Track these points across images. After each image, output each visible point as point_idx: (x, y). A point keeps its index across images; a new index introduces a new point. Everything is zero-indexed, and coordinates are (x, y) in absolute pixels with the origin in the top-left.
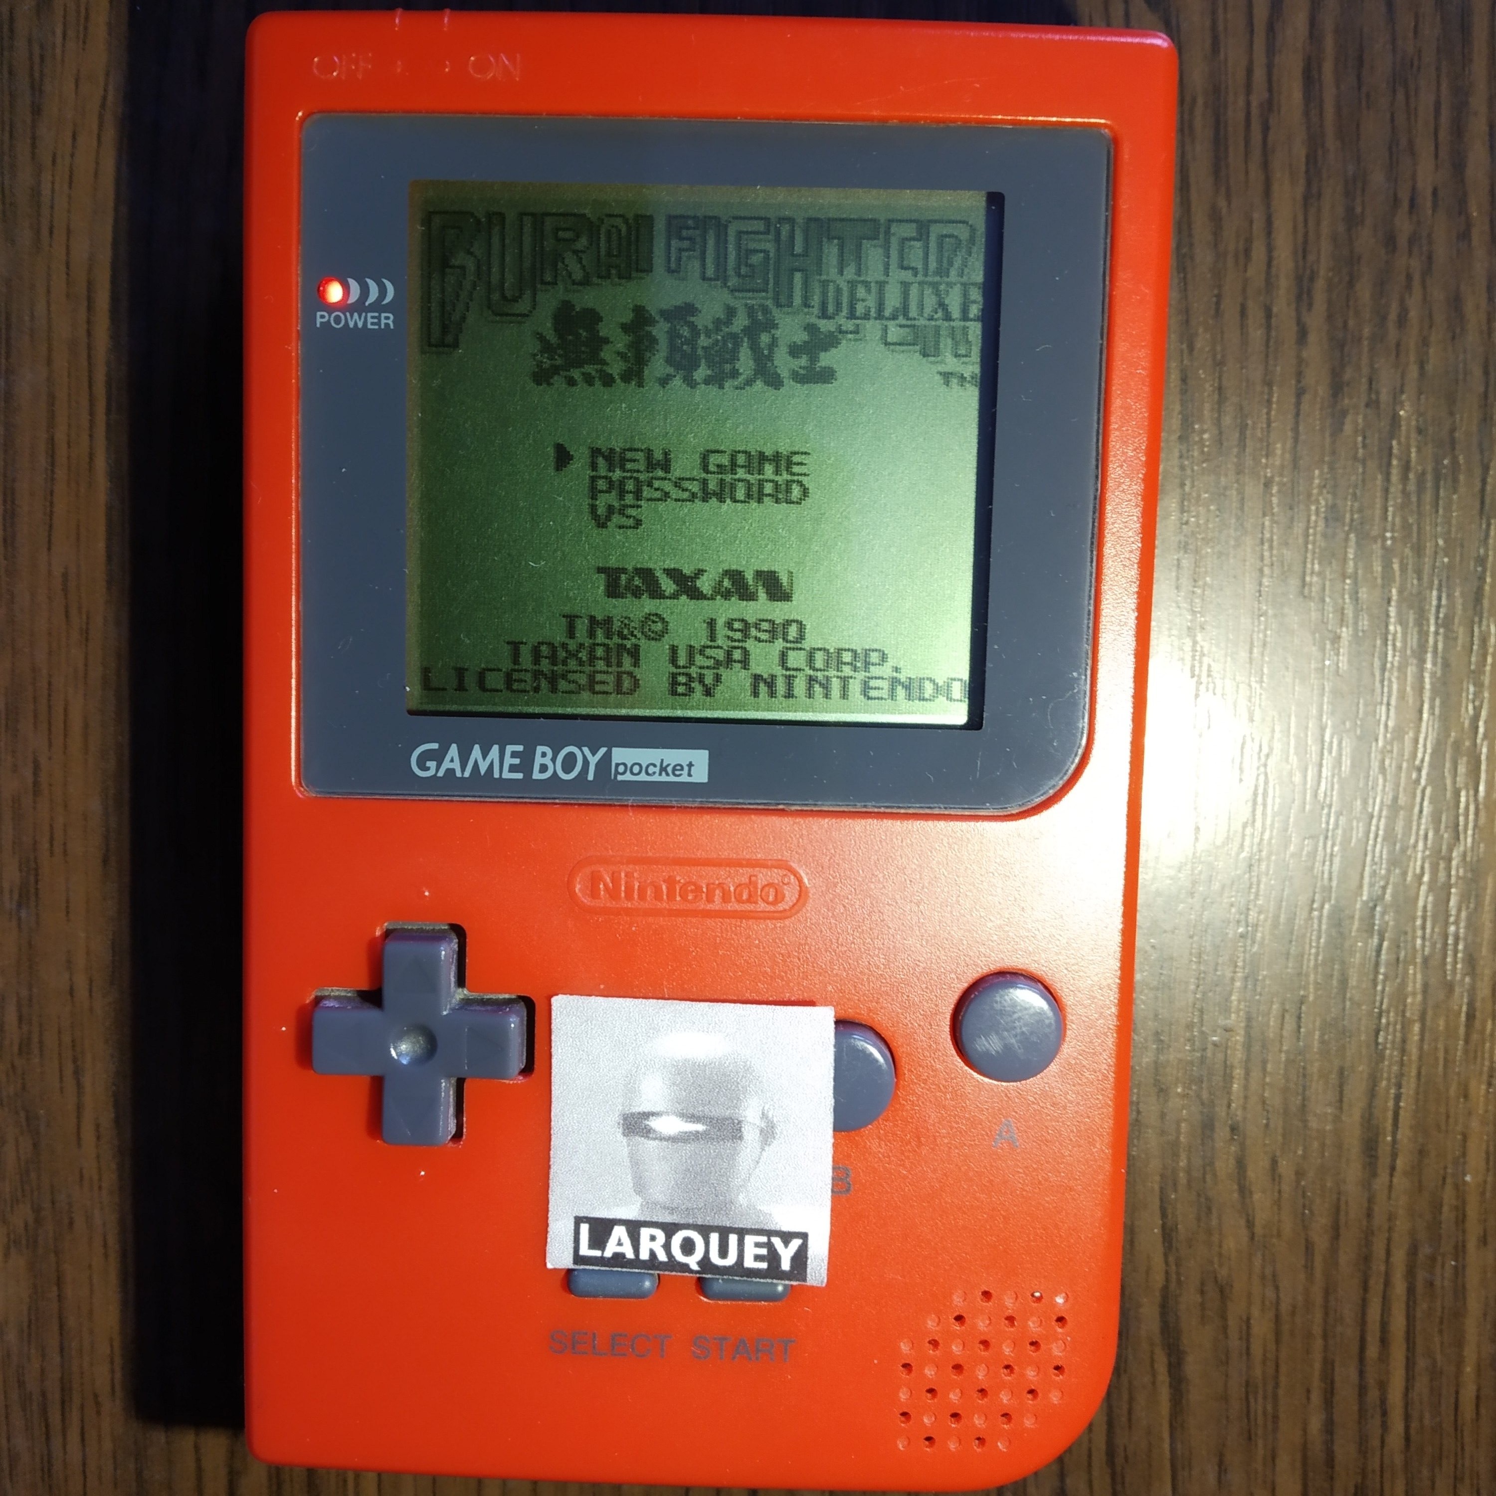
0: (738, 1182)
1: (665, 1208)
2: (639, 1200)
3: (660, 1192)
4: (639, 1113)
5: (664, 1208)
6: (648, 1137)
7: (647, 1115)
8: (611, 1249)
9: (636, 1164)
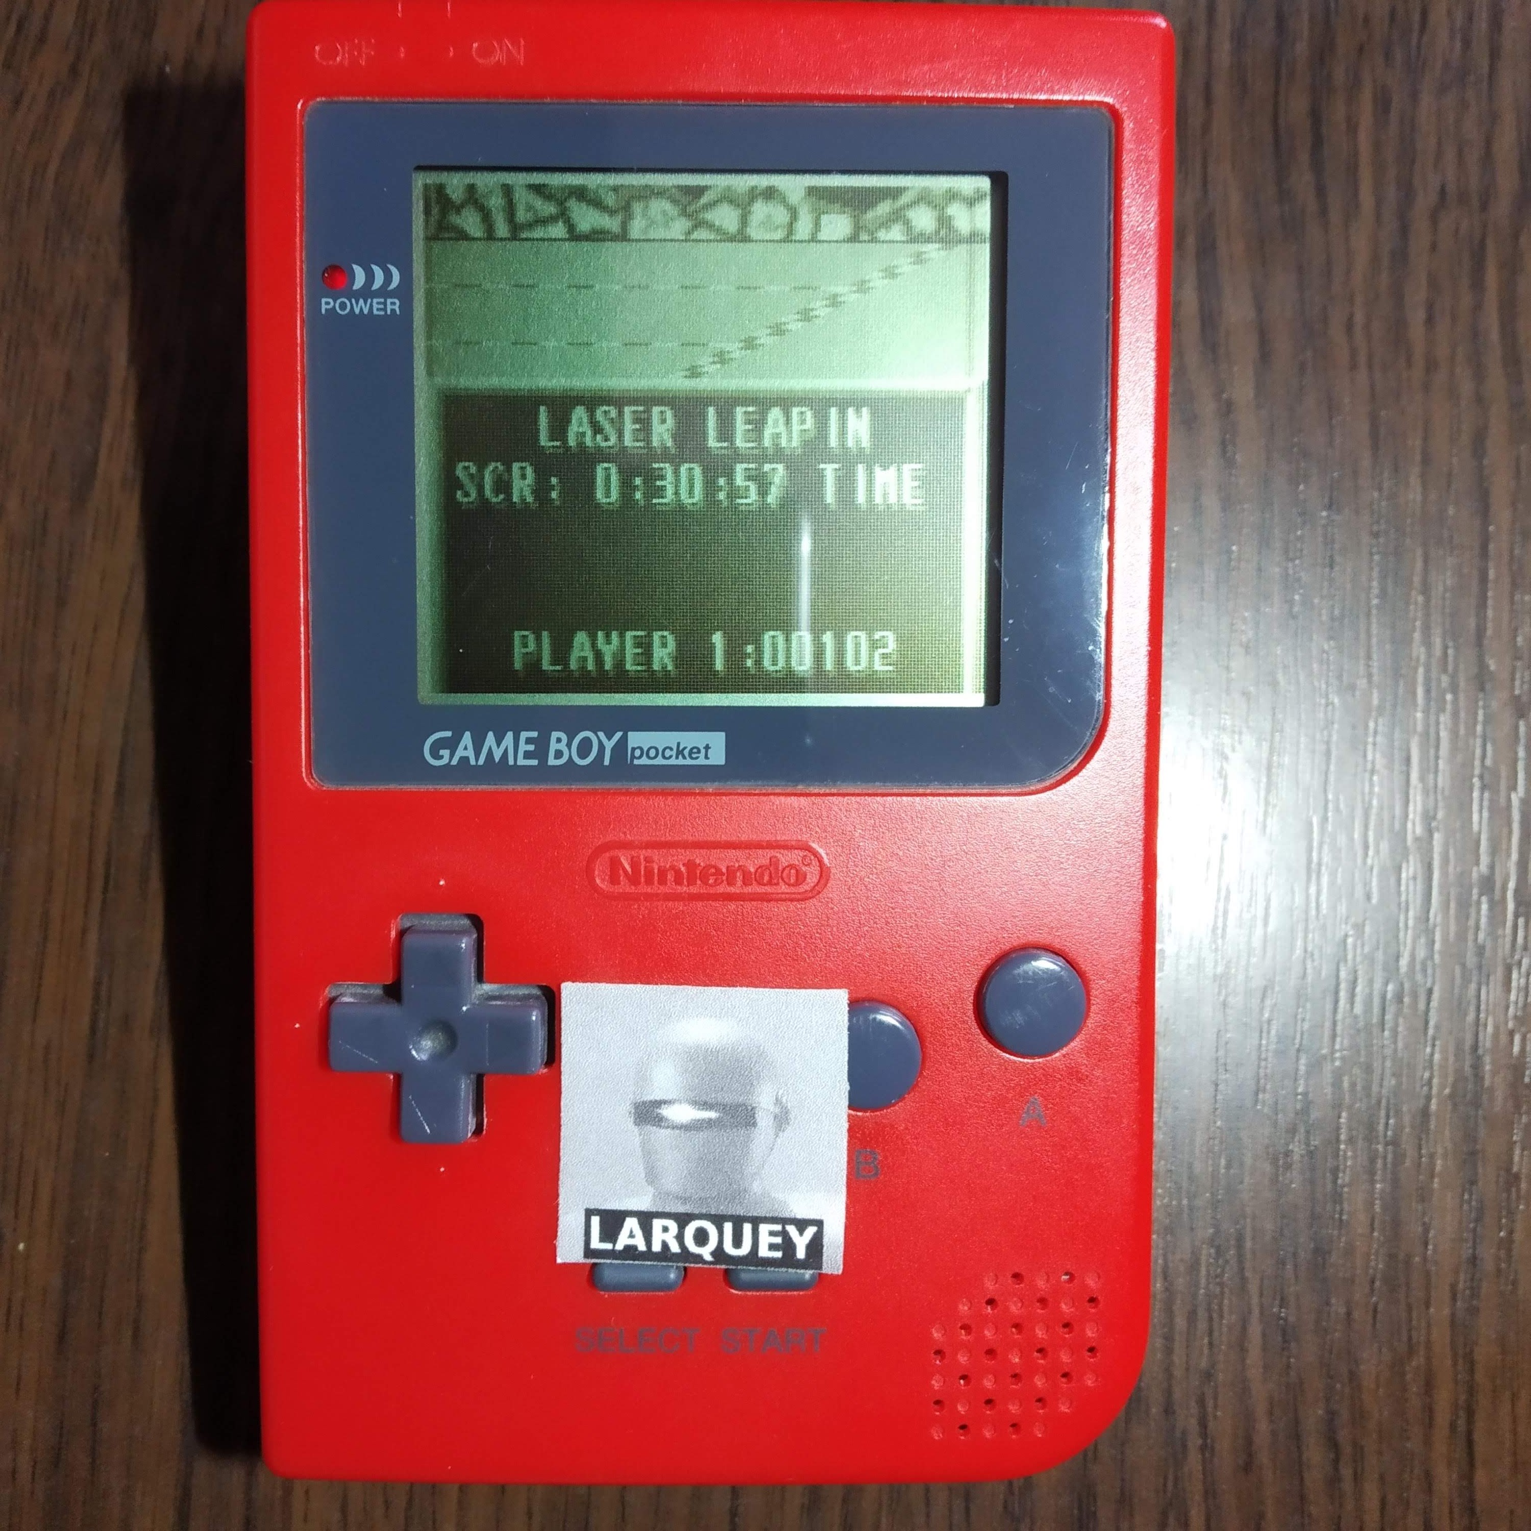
0: (752, 1169)
2: (651, 1190)
4: (651, 1101)
5: (677, 1197)
6: (660, 1126)
7: (659, 1103)
8: (623, 1241)
9: (648, 1154)
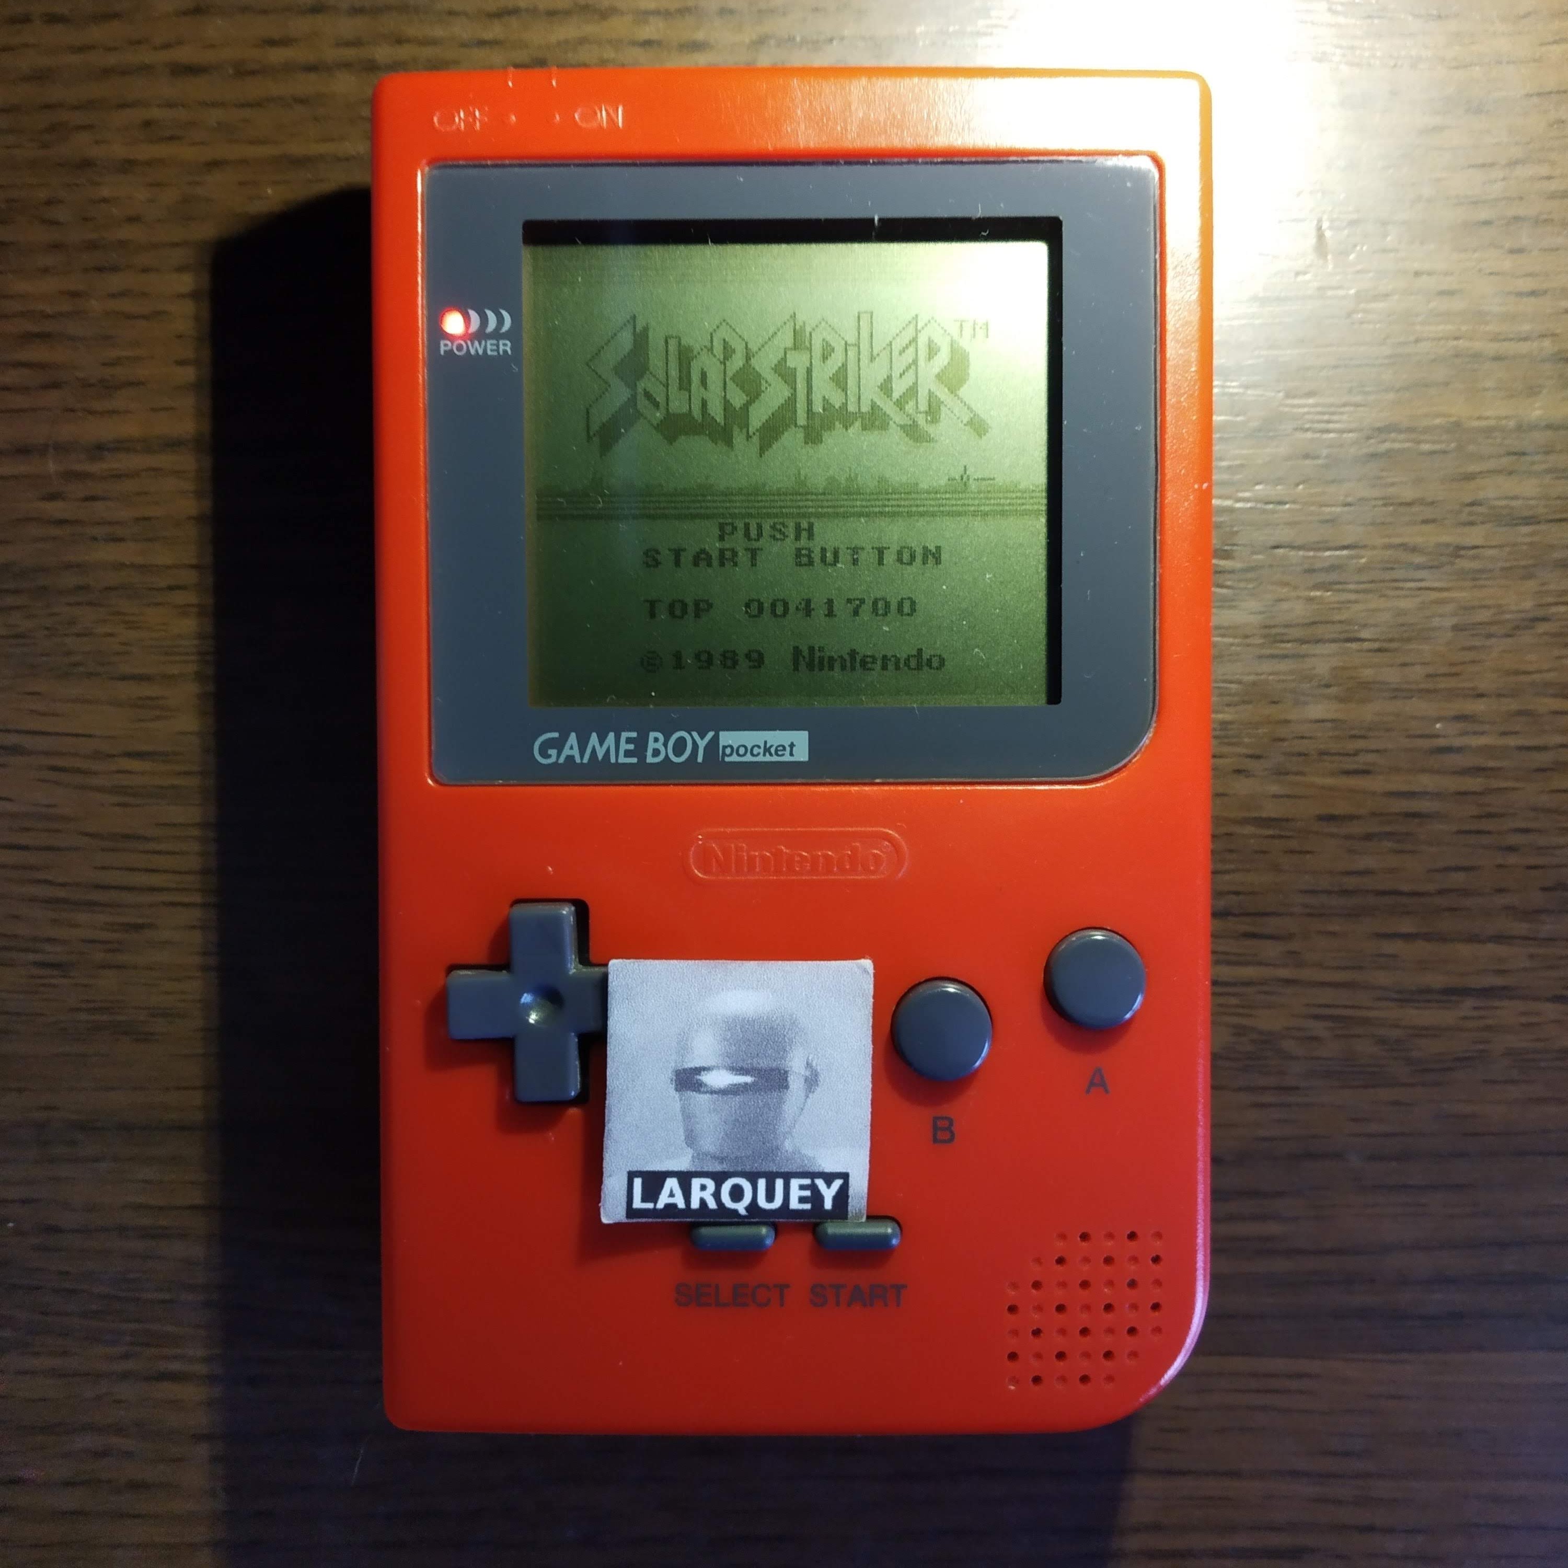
0: (782, 1129)
1: (714, 1157)
2: (690, 1151)
3: (709, 1143)
4: (692, 1071)
6: (699, 1091)
8: (663, 1200)
9: (687, 1116)
